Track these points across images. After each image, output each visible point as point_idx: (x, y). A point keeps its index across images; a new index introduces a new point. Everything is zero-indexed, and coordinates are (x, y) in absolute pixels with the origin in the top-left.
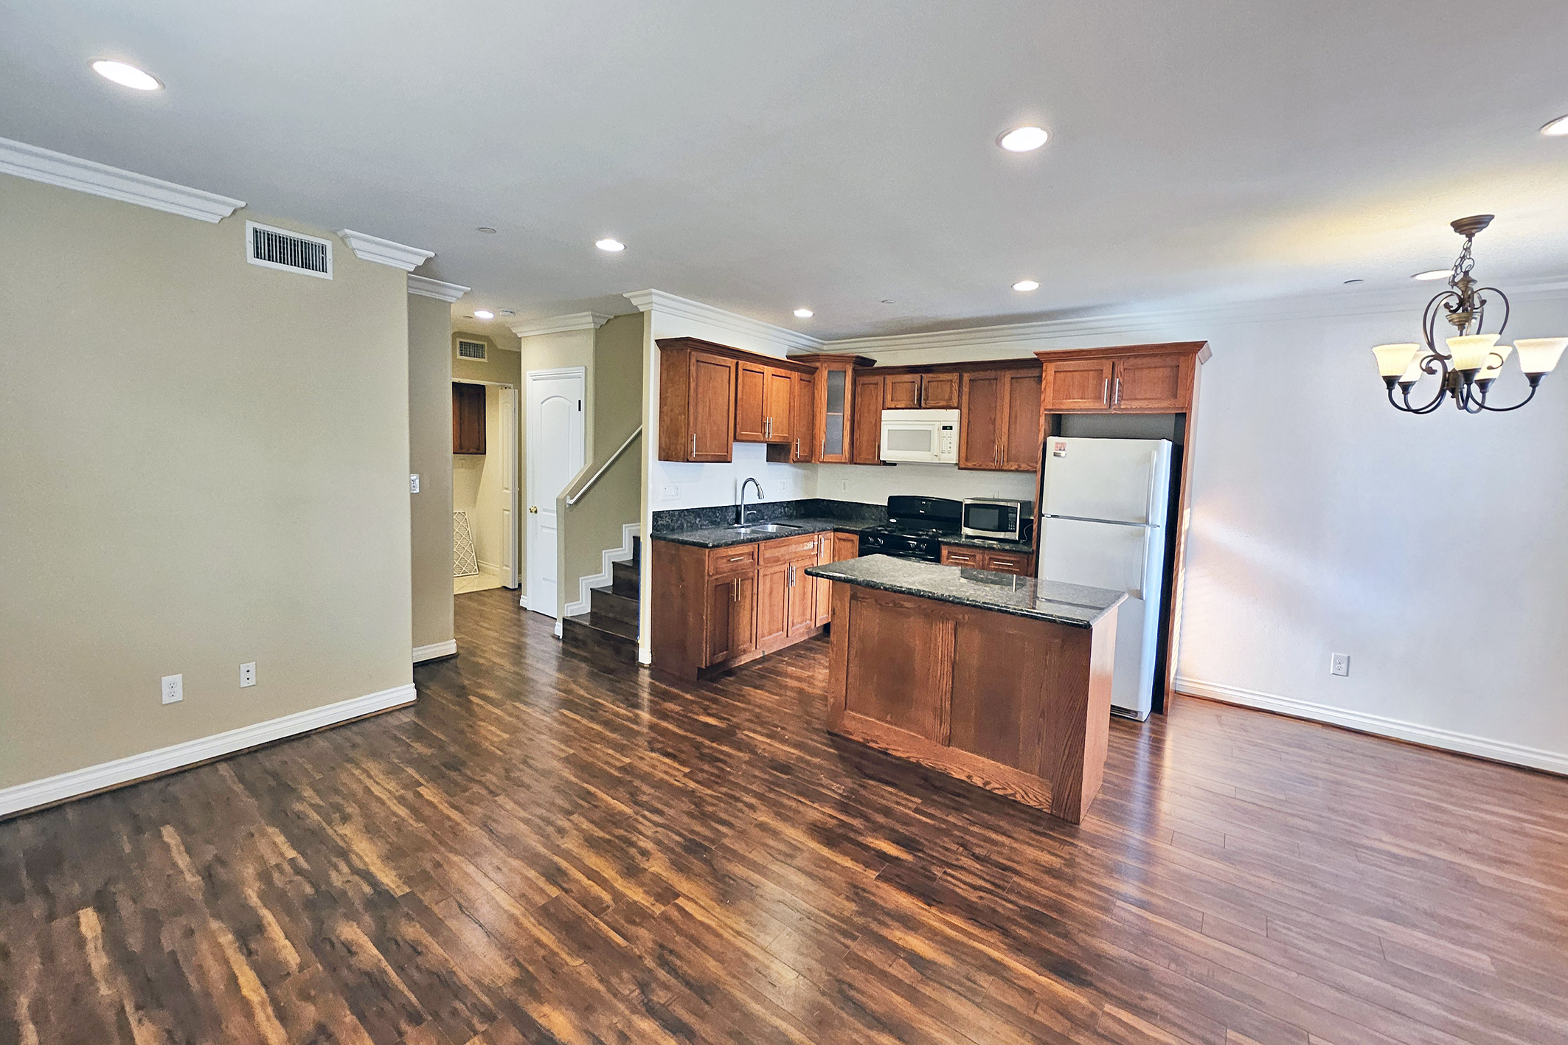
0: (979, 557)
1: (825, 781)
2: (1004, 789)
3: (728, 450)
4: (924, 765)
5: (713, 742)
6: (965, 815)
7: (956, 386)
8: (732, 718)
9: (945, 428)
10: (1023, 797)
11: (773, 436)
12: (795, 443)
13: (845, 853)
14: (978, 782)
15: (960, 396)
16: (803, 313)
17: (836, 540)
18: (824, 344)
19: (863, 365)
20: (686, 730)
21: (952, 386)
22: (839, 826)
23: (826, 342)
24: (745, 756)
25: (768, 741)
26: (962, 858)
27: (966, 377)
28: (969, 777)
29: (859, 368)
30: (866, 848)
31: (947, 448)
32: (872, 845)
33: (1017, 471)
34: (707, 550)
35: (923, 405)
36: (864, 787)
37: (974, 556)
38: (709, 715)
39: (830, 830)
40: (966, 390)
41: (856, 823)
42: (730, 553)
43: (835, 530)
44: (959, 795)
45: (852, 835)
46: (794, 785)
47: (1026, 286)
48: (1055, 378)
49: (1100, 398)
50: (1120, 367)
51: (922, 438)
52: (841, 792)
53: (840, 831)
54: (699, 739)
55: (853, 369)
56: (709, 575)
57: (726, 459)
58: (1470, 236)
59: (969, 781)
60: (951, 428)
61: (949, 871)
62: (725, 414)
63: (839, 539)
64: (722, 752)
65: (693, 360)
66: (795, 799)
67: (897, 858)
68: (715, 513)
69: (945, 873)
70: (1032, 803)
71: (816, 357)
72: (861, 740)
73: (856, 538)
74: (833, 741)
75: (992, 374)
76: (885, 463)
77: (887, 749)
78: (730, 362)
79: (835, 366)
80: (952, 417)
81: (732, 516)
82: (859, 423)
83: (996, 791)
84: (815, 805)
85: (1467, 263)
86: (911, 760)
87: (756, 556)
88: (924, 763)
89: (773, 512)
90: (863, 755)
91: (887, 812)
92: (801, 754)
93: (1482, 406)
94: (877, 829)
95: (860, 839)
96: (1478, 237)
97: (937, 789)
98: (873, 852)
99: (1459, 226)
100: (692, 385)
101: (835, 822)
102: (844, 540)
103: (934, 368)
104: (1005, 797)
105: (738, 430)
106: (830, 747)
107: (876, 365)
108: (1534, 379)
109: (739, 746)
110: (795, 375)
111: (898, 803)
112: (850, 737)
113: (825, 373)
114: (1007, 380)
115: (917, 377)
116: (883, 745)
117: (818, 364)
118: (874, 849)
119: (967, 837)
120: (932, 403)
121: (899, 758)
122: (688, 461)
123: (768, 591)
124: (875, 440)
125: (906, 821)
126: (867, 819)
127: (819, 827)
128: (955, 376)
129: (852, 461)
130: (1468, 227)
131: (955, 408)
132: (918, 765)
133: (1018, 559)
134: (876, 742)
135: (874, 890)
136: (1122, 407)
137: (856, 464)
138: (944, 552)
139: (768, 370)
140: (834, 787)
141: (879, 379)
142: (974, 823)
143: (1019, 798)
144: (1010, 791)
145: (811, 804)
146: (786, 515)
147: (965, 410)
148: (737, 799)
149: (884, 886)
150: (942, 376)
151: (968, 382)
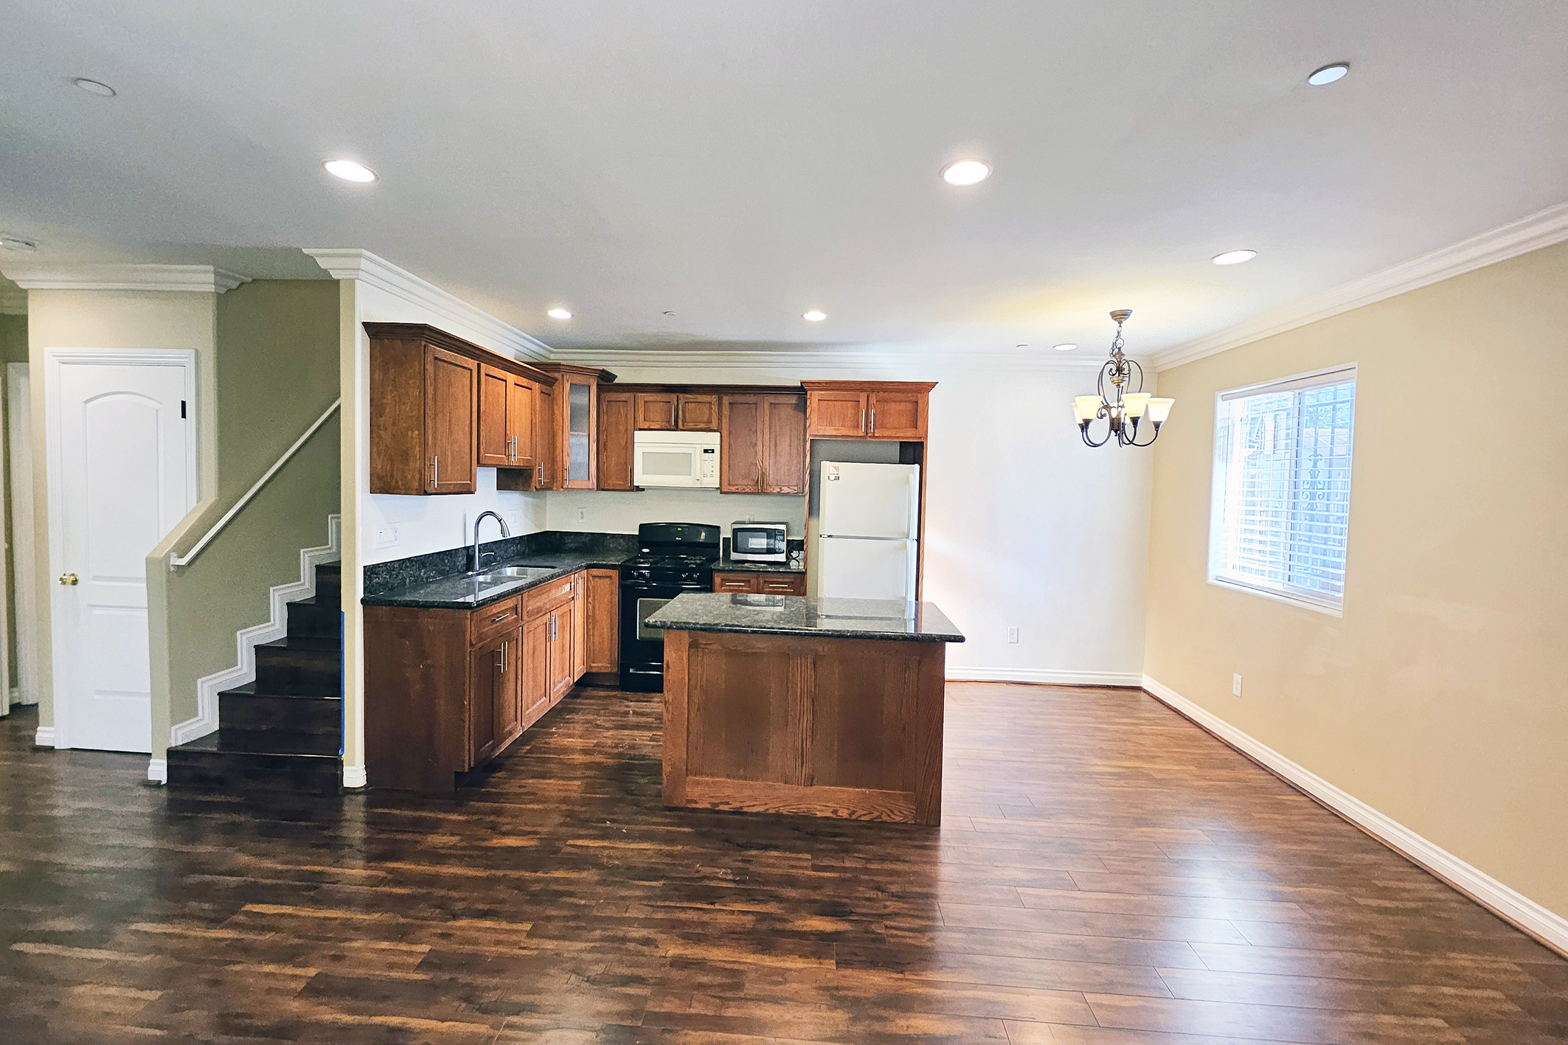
0: (753, 581)
1: (707, 870)
2: (871, 813)
3: (471, 477)
4: (785, 813)
5: (536, 872)
6: (856, 855)
7: (715, 408)
8: (539, 829)
9: (706, 451)
10: (889, 816)
11: (515, 460)
12: (537, 468)
13: (790, 952)
14: (844, 813)
15: (720, 419)
16: (559, 314)
17: (591, 578)
18: (552, 352)
19: (605, 379)
20: (487, 867)
21: (711, 408)
22: (759, 921)
23: (555, 350)
24: (589, 875)
25: (606, 843)
26: (888, 903)
27: (726, 400)
28: (835, 812)
29: (602, 383)
30: (802, 935)
31: (708, 471)
32: (805, 929)
33: (779, 494)
34: (469, 612)
35: (680, 426)
36: (749, 861)
37: (749, 581)
38: (505, 834)
39: (753, 932)
40: (726, 412)
41: (772, 908)
42: (495, 611)
43: (588, 567)
44: (835, 835)
45: (778, 926)
46: (676, 890)
47: (815, 316)
48: (818, 405)
49: (858, 427)
50: (873, 399)
51: (684, 462)
52: (730, 877)
53: (763, 927)
54: (514, 874)
55: (598, 385)
56: (472, 645)
57: (469, 490)
58: (1120, 323)
59: (834, 816)
60: (713, 451)
61: (888, 923)
62: (467, 429)
63: (594, 577)
64: (557, 880)
65: (430, 358)
66: (690, 908)
67: (838, 933)
68: (443, 560)
69: (886, 927)
70: (898, 819)
71: (556, 367)
72: (708, 806)
73: (615, 574)
74: (680, 817)
75: (752, 399)
76: (638, 489)
77: (741, 808)
78: (472, 364)
79: (578, 379)
80: (713, 439)
81: (462, 561)
82: (605, 445)
83: (862, 818)
84: (718, 906)
85: (1120, 341)
86: (770, 811)
87: (519, 609)
88: (784, 811)
89: (506, 552)
90: (719, 824)
91: (791, 882)
92: (658, 847)
93: (1131, 442)
94: (796, 906)
95: (789, 926)
96: (1124, 323)
97: (813, 835)
98: (812, 937)
99: (1113, 316)
100: (430, 390)
101: (750, 917)
102: (600, 577)
103: (691, 388)
104: (871, 821)
105: (482, 451)
106: (679, 825)
107: (616, 381)
108: (1157, 425)
109: (577, 862)
110: (536, 386)
111: (793, 867)
112: (698, 806)
113: (567, 386)
114: (766, 406)
115: (673, 397)
116: (736, 805)
117: (557, 375)
118: (812, 933)
119: (877, 878)
120: (691, 425)
121: (758, 814)
122: (426, 493)
123: (531, 651)
124: (626, 463)
125: (817, 885)
126: (779, 899)
127: (740, 933)
128: (714, 398)
129: (600, 488)
130: (1119, 316)
131: (714, 431)
132: (779, 815)
133: (792, 580)
134: (728, 803)
135: (843, 983)
136: (876, 435)
137: (603, 490)
138: (717, 580)
139: (511, 378)
140: (721, 873)
141: (624, 396)
142: (868, 861)
143: (885, 818)
144: (876, 814)
145: (712, 907)
146: (518, 554)
147: (725, 433)
148: (624, 940)
149: (848, 972)
150: (701, 398)
151: (728, 405)
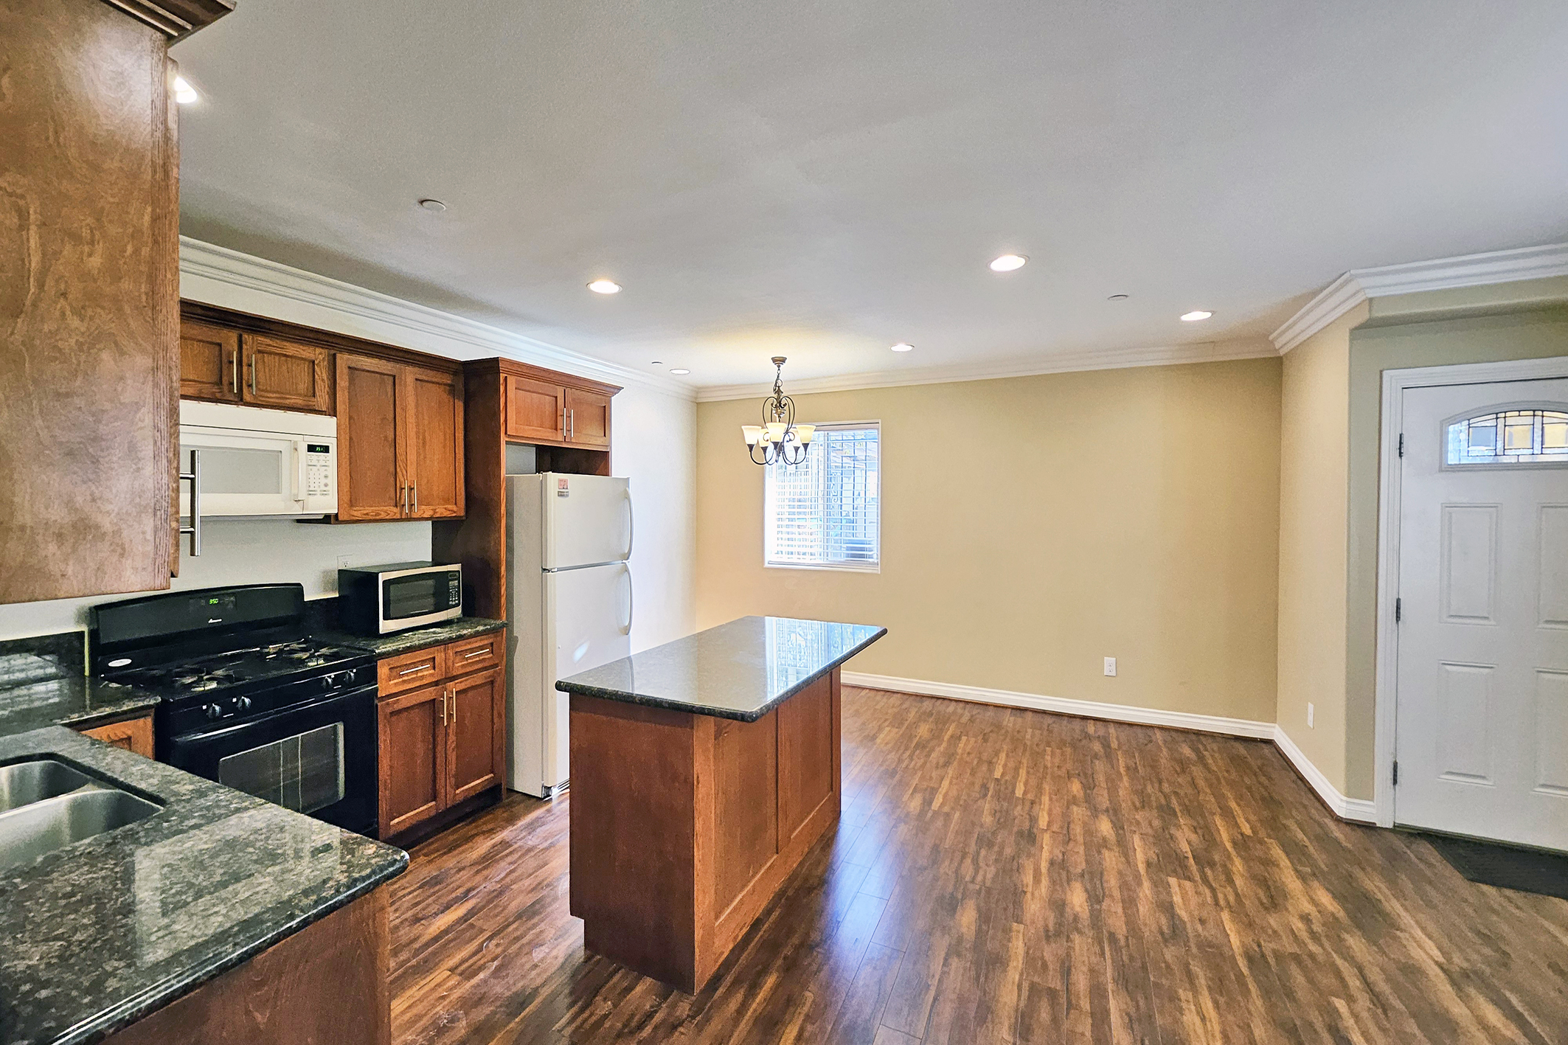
7: (322, 373)
9: (312, 448)
15: (332, 393)
21: (313, 370)
27: (344, 360)
30: (981, 932)
31: (320, 485)
33: (431, 518)
37: (433, 659)
39: (975, 964)
40: (344, 382)
41: (942, 943)
45: (967, 945)
48: (516, 395)
49: (556, 429)
53: (968, 955)
58: (779, 367)
60: (325, 450)
66: (934, 1005)
69: (972, 882)
73: (138, 728)
75: (388, 367)
80: (325, 428)
85: (779, 381)
99: (774, 360)
103: (272, 327)
114: (411, 382)
120: (273, 397)
128: (319, 354)
130: (779, 361)
131: (324, 413)
138: (382, 670)
147: (346, 419)
150: (292, 349)
151: (346, 371)
